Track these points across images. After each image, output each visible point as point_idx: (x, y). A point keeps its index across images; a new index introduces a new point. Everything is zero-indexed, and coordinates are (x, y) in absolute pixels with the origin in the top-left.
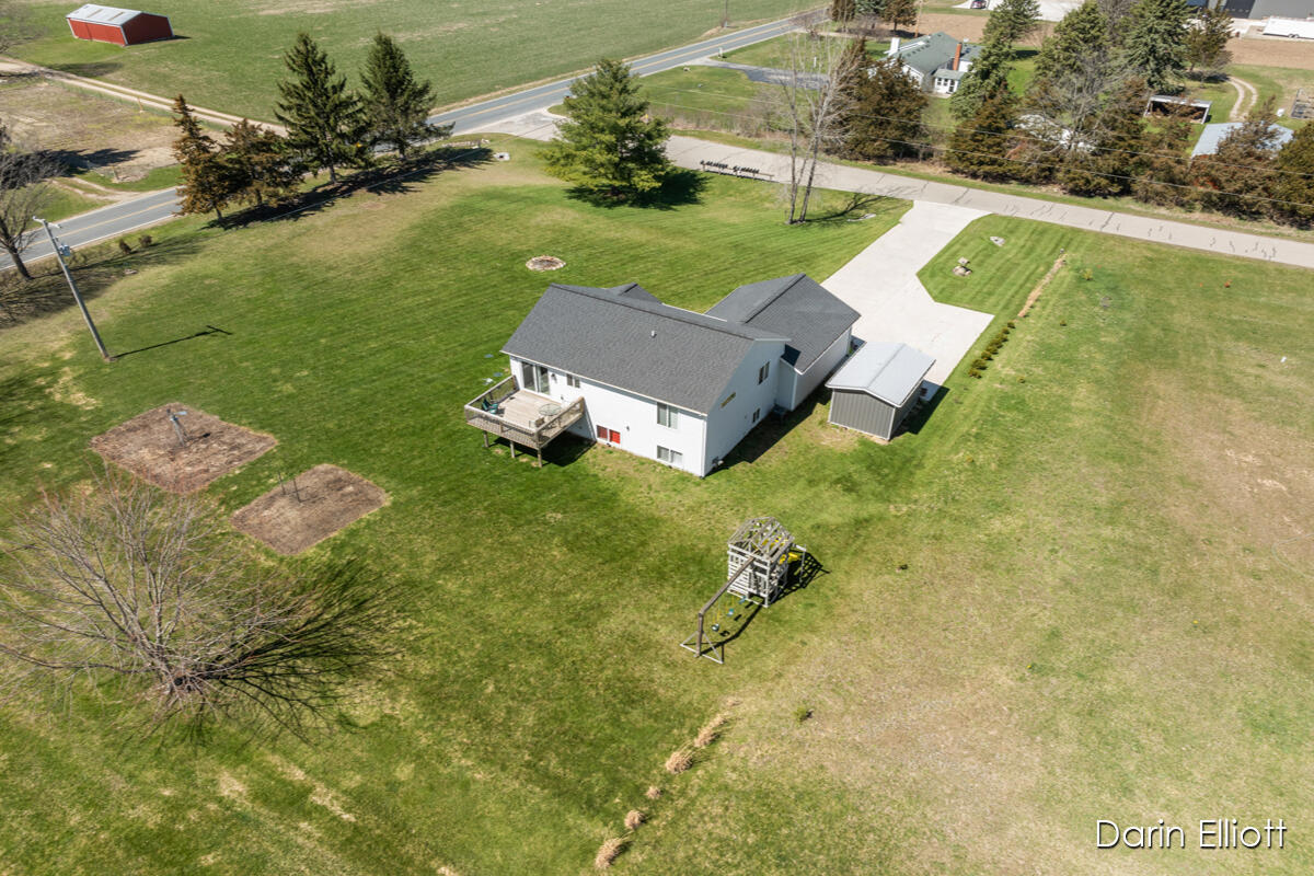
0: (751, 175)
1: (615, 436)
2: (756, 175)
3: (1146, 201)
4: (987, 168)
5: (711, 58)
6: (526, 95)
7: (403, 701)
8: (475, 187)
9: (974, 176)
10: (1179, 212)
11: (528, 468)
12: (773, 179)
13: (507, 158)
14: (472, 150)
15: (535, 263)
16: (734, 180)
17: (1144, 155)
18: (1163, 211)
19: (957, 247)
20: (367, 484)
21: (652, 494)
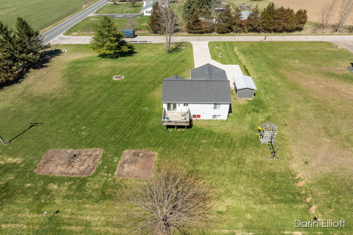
0: (145, 43)
1: (199, 116)
2: (147, 43)
3: (237, 32)
4: (199, 31)
5: (93, 13)
6: (50, 32)
7: (227, 200)
8: (68, 61)
9: (196, 33)
10: (244, 34)
11: (183, 132)
12: (152, 43)
13: (66, 51)
14: (53, 51)
15: (116, 78)
16: (141, 45)
17: (234, 21)
18: (241, 34)
19: (212, 51)
20: (144, 151)
21: (220, 128)
